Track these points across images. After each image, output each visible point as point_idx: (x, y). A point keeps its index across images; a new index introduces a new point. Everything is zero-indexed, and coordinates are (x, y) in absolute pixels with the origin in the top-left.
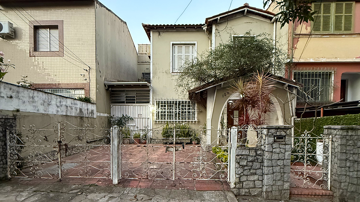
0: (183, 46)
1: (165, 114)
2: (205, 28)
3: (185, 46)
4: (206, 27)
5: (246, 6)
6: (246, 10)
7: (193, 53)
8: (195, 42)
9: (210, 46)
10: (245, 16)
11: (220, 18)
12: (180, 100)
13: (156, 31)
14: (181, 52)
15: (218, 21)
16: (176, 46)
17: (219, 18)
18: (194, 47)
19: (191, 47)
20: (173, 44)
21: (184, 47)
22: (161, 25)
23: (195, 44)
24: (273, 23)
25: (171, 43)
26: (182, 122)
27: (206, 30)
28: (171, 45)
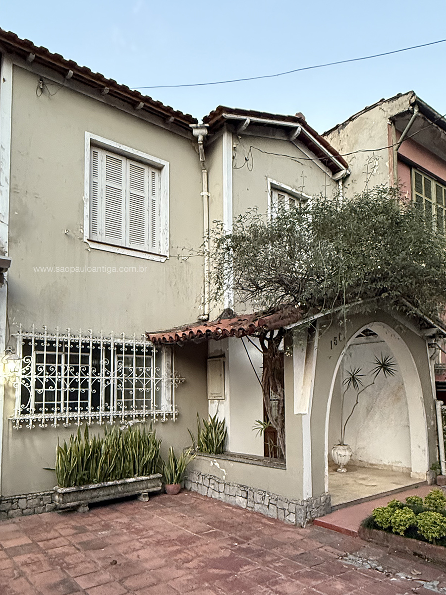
0: (124, 160)
1: (50, 389)
2: (200, 133)
3: (129, 162)
4: (205, 132)
5: (299, 119)
6: (299, 129)
7: (153, 194)
8: (163, 162)
9: (205, 189)
10: (291, 142)
11: (251, 122)
12: (119, 341)
13: (30, 70)
14: (119, 180)
15: (244, 127)
16: (102, 155)
17: (248, 119)
18: (157, 174)
19: (148, 171)
20: (94, 144)
21: (125, 164)
22: (58, 58)
23: (160, 168)
24: (337, 182)
25: (88, 136)
26: (129, 418)
27: (200, 138)
28: (88, 143)
